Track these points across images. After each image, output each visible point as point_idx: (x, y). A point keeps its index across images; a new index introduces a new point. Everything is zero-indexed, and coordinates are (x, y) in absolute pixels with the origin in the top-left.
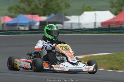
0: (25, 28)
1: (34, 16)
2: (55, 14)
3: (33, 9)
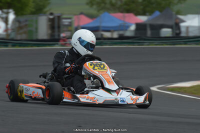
0: (112, 35)
1: (127, 15)
2: (161, 11)
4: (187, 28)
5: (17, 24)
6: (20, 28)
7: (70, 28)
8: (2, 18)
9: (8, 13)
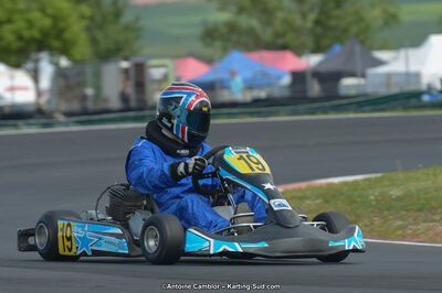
4: (389, 76)
5: (62, 82)
6: (69, 88)
7: (164, 85)
8: (28, 71)
9: (37, 61)
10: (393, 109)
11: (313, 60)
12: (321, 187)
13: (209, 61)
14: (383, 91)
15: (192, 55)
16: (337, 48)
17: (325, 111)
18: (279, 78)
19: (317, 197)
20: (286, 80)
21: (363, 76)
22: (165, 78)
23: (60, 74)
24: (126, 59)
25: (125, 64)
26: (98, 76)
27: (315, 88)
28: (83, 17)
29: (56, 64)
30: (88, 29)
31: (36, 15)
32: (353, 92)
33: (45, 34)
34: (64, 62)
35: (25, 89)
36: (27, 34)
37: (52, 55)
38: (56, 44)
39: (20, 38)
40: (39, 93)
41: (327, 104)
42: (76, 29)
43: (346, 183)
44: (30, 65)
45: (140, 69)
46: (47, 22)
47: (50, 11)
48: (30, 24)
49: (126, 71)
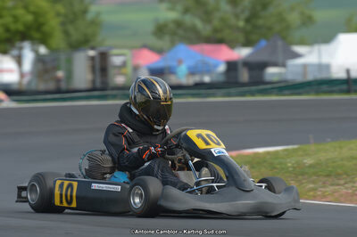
3: (216, 31)
4: (305, 66)
5: (40, 66)
6: (46, 71)
7: (124, 71)
8: (13, 57)
9: (21, 49)
10: (307, 93)
11: (244, 53)
12: (248, 156)
13: (160, 51)
14: (299, 79)
15: (145, 46)
16: (263, 43)
17: (252, 94)
18: (216, 66)
19: (246, 163)
20: (222, 68)
21: (284, 65)
22: (124, 65)
23: (39, 59)
24: (93, 48)
25: (92, 53)
26: (70, 62)
27: (244, 76)
28: (58, 14)
29: (36, 52)
30: (63, 24)
31: (20, 12)
32: (275, 79)
33: (28, 27)
34: (43, 50)
35: (10, 71)
36: (13, 27)
37: (33, 44)
38: (36, 35)
39: (7, 30)
40: (22, 75)
41: (254, 88)
42: (53, 23)
43: (268, 153)
44: (15, 52)
45: (104, 56)
46: (29, 18)
47: (32, 8)
48: (16, 19)
49: (92, 58)
